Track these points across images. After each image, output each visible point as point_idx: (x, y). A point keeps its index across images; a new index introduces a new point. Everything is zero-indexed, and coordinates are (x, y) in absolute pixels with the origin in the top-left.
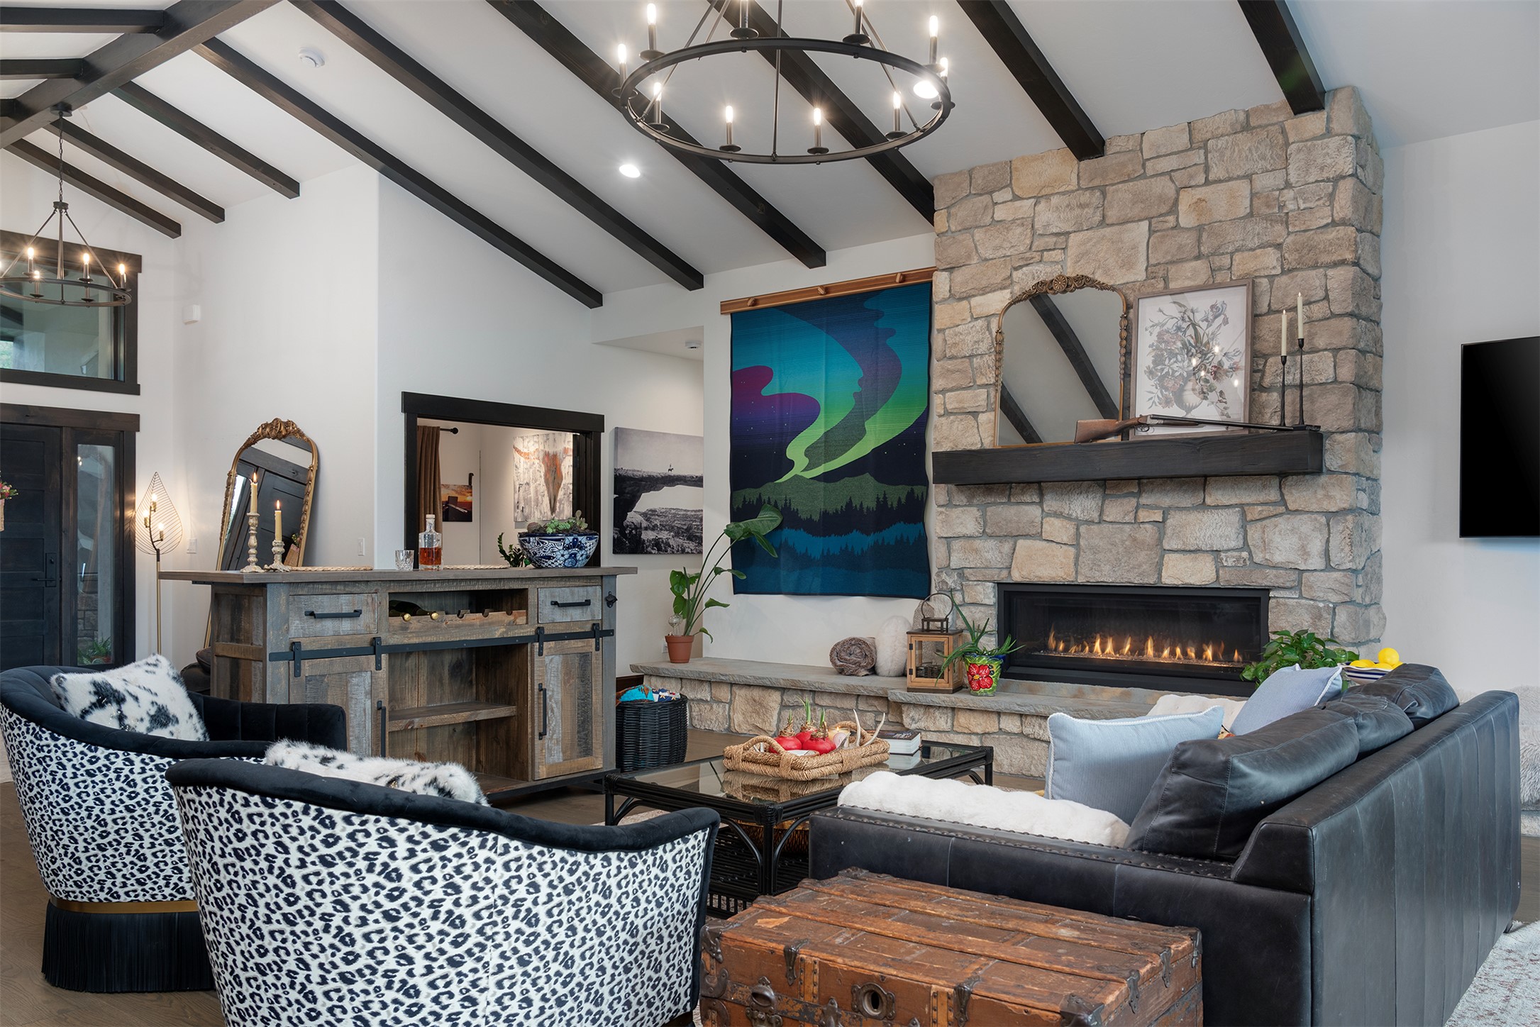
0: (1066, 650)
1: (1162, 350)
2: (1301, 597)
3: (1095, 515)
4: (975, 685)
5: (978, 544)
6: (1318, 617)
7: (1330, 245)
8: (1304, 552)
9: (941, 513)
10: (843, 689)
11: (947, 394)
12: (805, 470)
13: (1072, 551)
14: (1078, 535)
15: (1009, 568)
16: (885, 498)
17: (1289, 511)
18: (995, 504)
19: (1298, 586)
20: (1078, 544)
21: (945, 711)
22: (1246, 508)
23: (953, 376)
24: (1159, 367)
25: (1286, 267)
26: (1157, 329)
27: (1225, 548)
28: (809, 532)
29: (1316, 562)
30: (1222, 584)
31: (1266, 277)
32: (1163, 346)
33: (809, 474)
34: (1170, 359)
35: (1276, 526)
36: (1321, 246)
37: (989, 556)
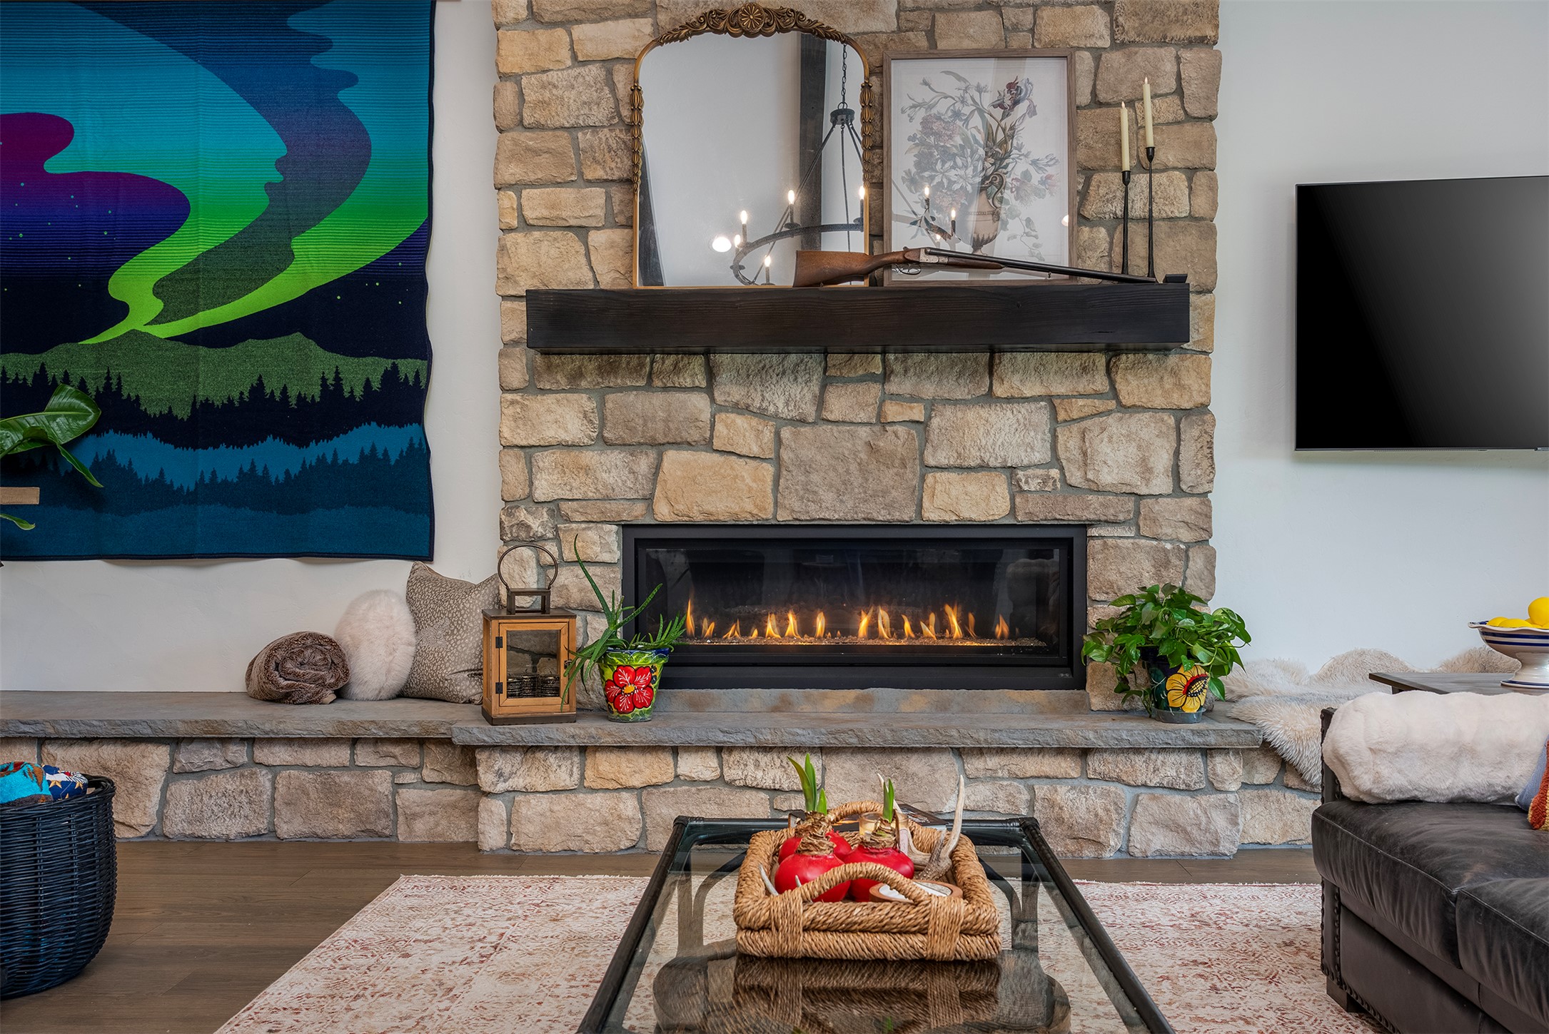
0: (718, 633)
1: (929, 146)
2: (1139, 535)
3: (809, 411)
4: (624, 702)
5: (589, 457)
6: (1162, 563)
7: (1185, 12)
8: (1146, 470)
9: (513, 403)
10: (330, 730)
11: (525, 193)
12: (155, 321)
13: (768, 470)
14: (778, 441)
15: (649, 499)
16: (338, 378)
17: (1122, 407)
18: (622, 389)
19: (1134, 521)
20: (778, 457)
21: (567, 754)
22: (1057, 402)
23: (537, 160)
24: (926, 174)
25: (1120, 37)
26: (921, 113)
27: (1026, 462)
28: (165, 440)
29: (1161, 484)
30: (1022, 518)
31: (1088, 49)
32: (932, 140)
33: (163, 331)
34: (944, 163)
35: (1103, 430)
36: (1172, 13)
37: (610, 478)
